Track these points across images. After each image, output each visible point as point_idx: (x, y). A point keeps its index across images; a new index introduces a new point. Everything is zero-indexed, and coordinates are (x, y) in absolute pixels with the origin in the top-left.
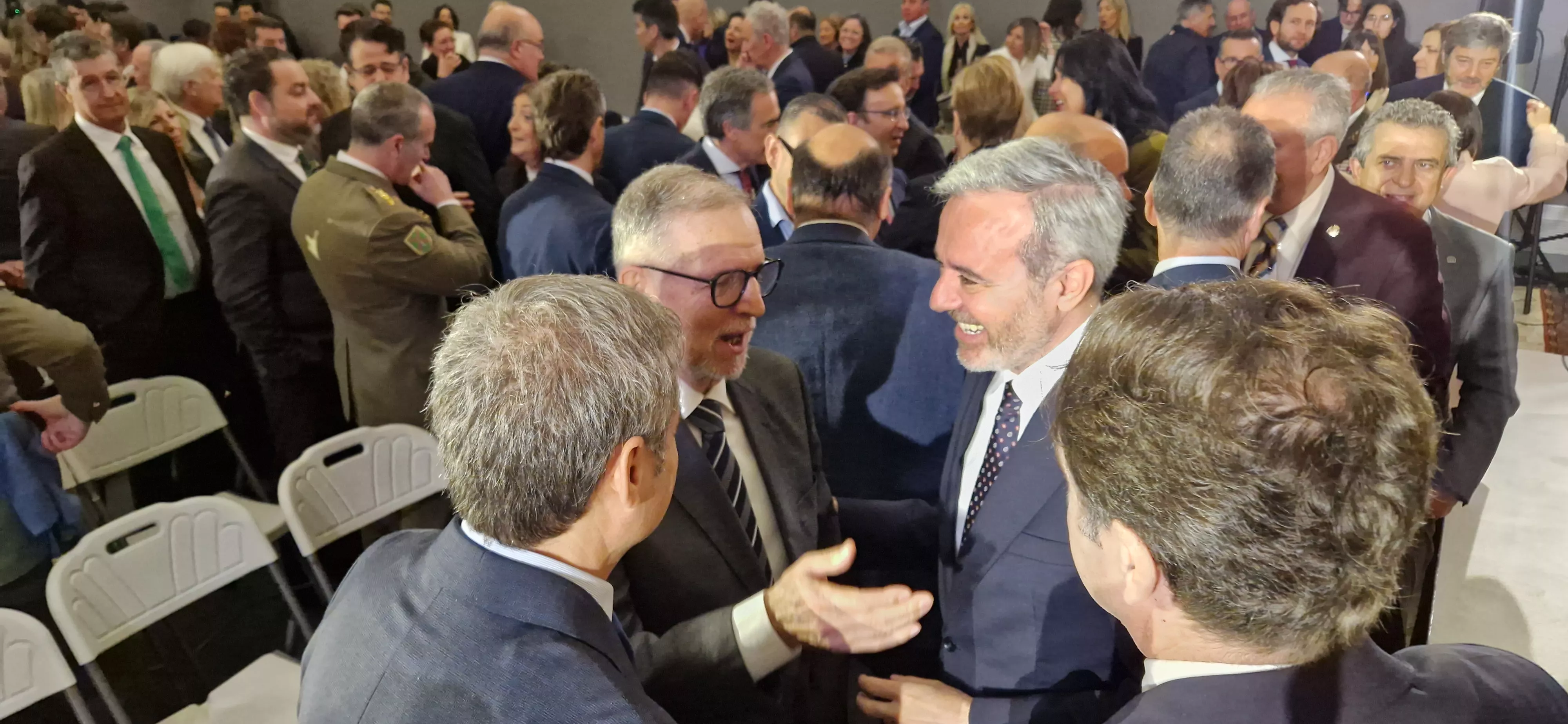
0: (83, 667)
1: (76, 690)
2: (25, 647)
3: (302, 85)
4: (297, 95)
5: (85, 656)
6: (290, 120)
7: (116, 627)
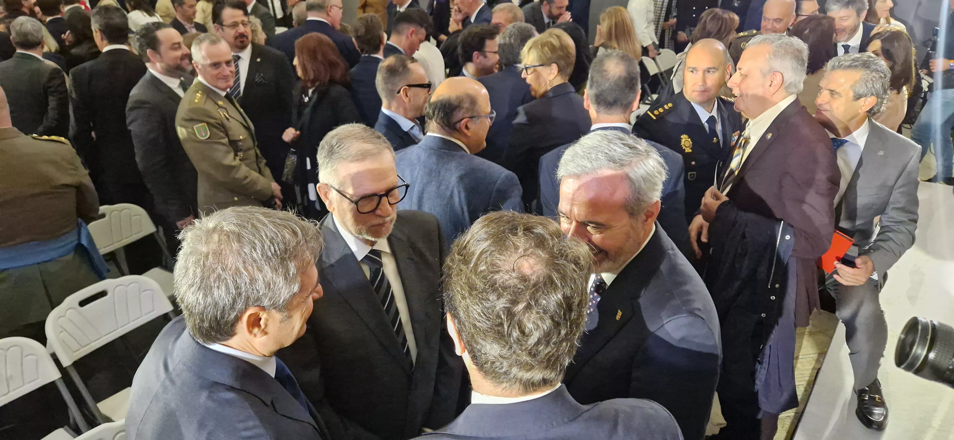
0: (65, 368)
1: (62, 380)
2: (35, 357)
3: (179, 43)
4: (175, 49)
5: (66, 362)
6: (171, 63)
7: (85, 346)
